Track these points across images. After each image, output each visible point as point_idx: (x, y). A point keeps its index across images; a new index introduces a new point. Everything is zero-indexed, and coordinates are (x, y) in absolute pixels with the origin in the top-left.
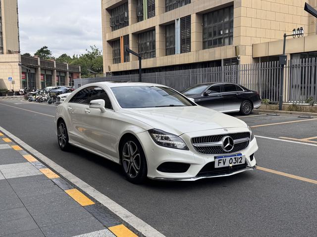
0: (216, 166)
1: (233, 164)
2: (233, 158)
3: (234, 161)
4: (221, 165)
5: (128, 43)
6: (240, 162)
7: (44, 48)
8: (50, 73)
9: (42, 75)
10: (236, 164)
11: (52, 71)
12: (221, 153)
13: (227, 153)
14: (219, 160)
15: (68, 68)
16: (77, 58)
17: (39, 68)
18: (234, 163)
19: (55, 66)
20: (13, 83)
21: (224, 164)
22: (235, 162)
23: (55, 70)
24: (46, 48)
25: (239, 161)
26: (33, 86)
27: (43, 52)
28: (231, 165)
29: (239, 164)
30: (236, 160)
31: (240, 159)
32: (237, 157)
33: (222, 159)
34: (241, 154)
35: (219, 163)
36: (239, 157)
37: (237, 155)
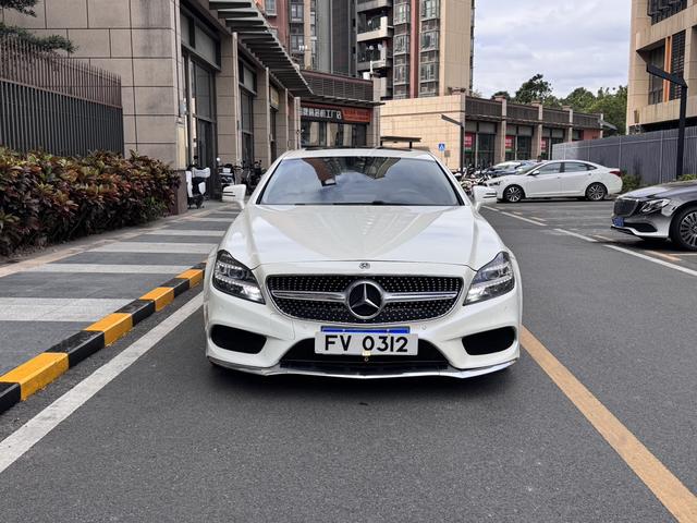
0: (319, 349)
1: (375, 352)
2: (375, 336)
3: (379, 343)
4: (336, 349)
5: (682, 53)
6: (400, 350)
7: (535, 78)
8: (527, 133)
9: (508, 136)
10: (388, 352)
11: (533, 128)
12: (343, 320)
13: (361, 321)
14: (327, 337)
15: (571, 121)
16: (609, 96)
17: (504, 123)
18: (379, 349)
19: (540, 117)
20: (447, 154)
21: (346, 347)
22: (383, 346)
23: (540, 126)
24: (540, 77)
25: (397, 346)
26: (488, 160)
27: (534, 86)
28: (367, 353)
29: (395, 353)
30: (384, 342)
31: (402, 342)
32: (389, 335)
33: (338, 334)
34: (406, 330)
35: (327, 343)
36: (396, 336)
37: (390, 332)
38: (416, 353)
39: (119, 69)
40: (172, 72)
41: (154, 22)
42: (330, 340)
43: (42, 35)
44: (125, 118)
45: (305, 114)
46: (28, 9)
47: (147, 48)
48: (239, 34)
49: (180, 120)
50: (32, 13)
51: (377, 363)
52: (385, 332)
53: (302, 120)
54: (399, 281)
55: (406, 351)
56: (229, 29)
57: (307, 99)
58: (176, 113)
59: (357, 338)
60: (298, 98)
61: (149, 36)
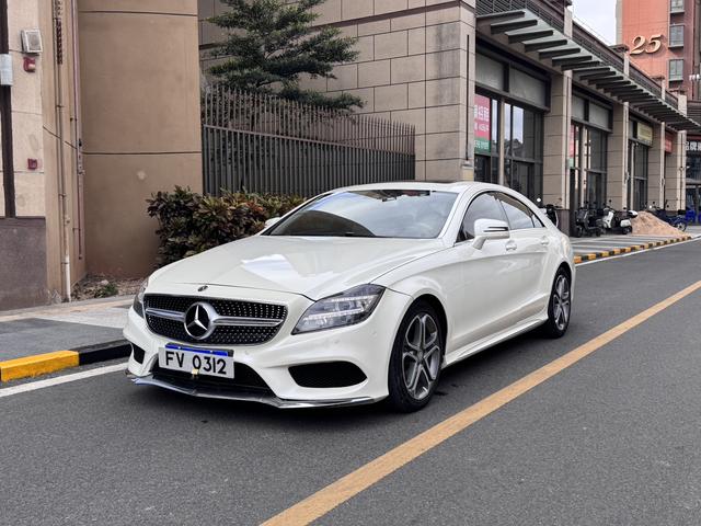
0: (162, 363)
1: (203, 372)
2: (202, 355)
3: (204, 364)
4: (174, 366)
6: (221, 372)
10: (211, 373)
12: (180, 339)
13: (194, 341)
14: (168, 353)
18: (205, 369)
21: (181, 365)
22: (208, 367)
25: (218, 367)
28: (195, 372)
29: (217, 374)
30: (208, 363)
31: (222, 364)
32: (212, 356)
33: (175, 351)
34: (231, 354)
35: (168, 359)
36: (218, 357)
37: (214, 353)
38: (233, 377)
39: (414, 119)
40: (458, 117)
41: (446, 72)
42: (170, 356)
43: (335, 96)
44: (417, 163)
45: (692, 149)
46: (329, 73)
47: (438, 97)
48: (574, 72)
49: (468, 163)
50: (333, 77)
51: (204, 382)
52: (209, 352)
53: (687, 155)
54: (230, 305)
55: (225, 373)
56: (558, 69)
57: (694, 132)
58: (463, 155)
59: (189, 355)
60: (684, 132)
61: (441, 85)
